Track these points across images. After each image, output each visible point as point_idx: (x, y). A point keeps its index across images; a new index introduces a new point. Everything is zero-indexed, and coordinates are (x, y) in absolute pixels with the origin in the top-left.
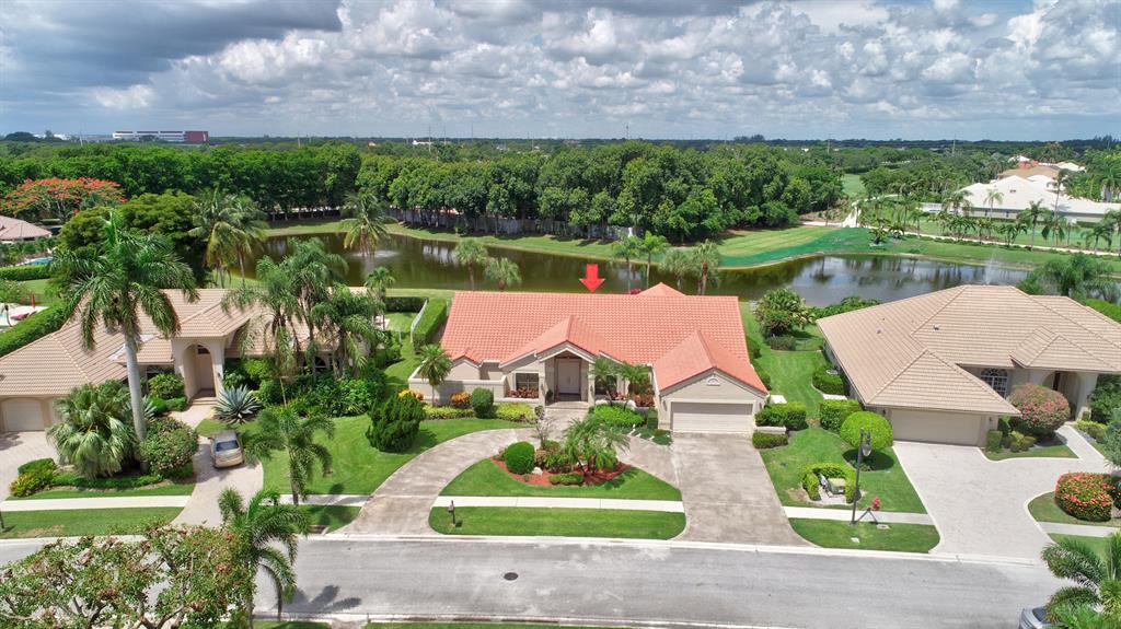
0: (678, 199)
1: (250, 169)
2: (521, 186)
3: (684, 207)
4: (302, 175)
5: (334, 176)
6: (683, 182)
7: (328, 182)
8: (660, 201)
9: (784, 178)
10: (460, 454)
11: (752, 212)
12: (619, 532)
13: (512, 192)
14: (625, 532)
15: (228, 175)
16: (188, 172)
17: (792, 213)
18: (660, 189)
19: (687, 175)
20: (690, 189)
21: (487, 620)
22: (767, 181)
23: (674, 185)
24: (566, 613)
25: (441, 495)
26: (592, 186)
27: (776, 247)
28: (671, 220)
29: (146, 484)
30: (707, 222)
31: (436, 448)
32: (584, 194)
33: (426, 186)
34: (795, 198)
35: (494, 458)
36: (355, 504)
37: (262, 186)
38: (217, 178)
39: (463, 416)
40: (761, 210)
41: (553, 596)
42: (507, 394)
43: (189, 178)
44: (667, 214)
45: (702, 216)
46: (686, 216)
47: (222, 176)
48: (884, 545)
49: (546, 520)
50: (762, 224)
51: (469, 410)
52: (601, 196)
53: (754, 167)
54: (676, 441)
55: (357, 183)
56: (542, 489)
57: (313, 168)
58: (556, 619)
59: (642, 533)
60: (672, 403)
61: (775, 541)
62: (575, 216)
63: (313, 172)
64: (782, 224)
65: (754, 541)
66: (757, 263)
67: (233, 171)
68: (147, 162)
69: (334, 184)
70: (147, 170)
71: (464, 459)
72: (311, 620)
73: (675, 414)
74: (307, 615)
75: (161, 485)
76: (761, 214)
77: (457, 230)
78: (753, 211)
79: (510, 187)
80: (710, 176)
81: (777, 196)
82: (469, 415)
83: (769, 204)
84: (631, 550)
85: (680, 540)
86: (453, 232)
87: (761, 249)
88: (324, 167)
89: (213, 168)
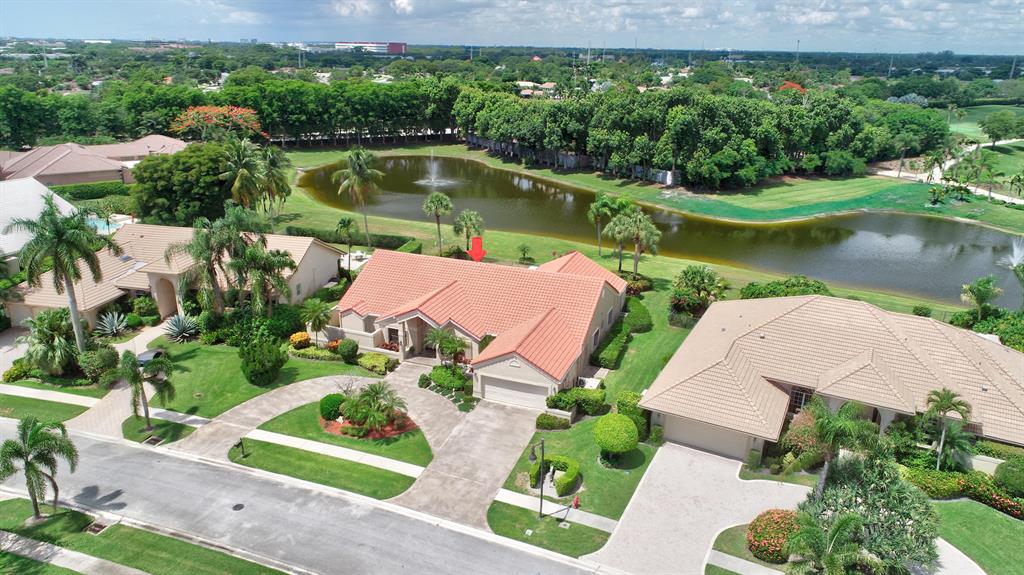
0: (715, 147)
1: (361, 99)
2: (573, 126)
3: (718, 157)
4: (405, 105)
5: (433, 106)
6: (721, 131)
7: (428, 111)
8: (694, 148)
9: (856, 126)
10: (302, 394)
11: (809, 160)
12: (350, 486)
13: (564, 131)
14: (354, 486)
15: (343, 104)
16: (312, 102)
17: (858, 164)
18: (697, 137)
19: (726, 125)
20: (729, 138)
21: (191, 539)
22: (834, 128)
23: (711, 134)
24: (245, 546)
25: (258, 428)
26: (634, 130)
27: (816, 201)
28: (704, 170)
29: (81, 385)
30: (742, 173)
32: (625, 136)
33: (501, 120)
34: (865, 147)
36: (194, 426)
37: (371, 114)
38: (334, 106)
39: (333, 359)
40: (821, 158)
41: (252, 530)
43: (311, 106)
44: (702, 162)
45: (738, 165)
46: (719, 165)
47: (339, 105)
48: (545, 542)
49: (309, 464)
50: (820, 172)
51: (340, 356)
52: (641, 140)
53: (817, 114)
54: (478, 409)
55: (453, 112)
56: (331, 437)
57: (416, 98)
58: (234, 549)
59: (367, 490)
60: (482, 377)
61: (463, 519)
62: (615, 158)
63: (415, 102)
64: (845, 173)
65: (445, 515)
66: (779, 218)
67: (348, 102)
68: (279, 93)
69: (433, 113)
70: (279, 100)
71: (302, 398)
72: (87, 513)
73: (486, 386)
74: (87, 507)
75: (90, 387)
76: (819, 163)
77: (524, 161)
78: (811, 160)
79: (562, 126)
80: (759, 125)
81: (844, 143)
82: (338, 359)
83: (830, 153)
84: (345, 503)
85: (392, 502)
86: (519, 163)
87: (794, 202)
88: (426, 99)
89: (333, 98)
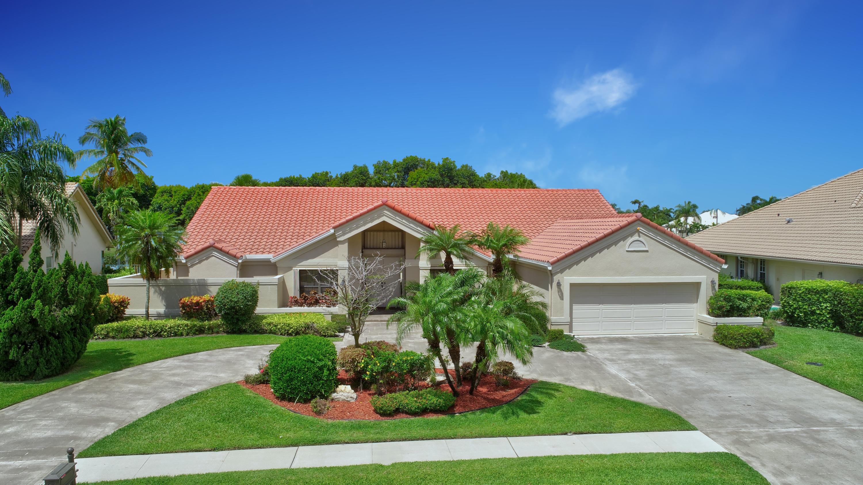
10: (173, 379)
31: (125, 373)
35: (248, 380)
39: (201, 331)
42: (283, 304)
51: (213, 322)
60: (572, 285)
73: (575, 307)
82: (211, 330)
